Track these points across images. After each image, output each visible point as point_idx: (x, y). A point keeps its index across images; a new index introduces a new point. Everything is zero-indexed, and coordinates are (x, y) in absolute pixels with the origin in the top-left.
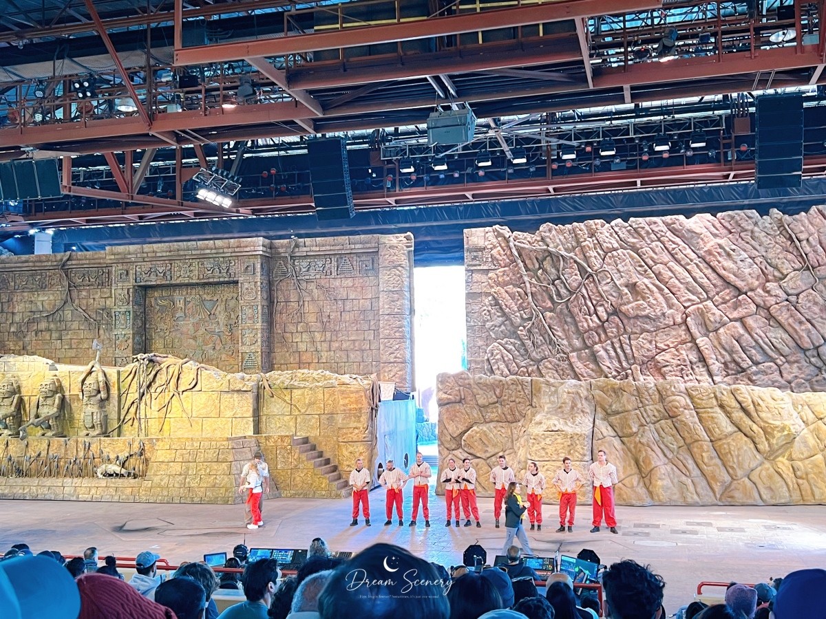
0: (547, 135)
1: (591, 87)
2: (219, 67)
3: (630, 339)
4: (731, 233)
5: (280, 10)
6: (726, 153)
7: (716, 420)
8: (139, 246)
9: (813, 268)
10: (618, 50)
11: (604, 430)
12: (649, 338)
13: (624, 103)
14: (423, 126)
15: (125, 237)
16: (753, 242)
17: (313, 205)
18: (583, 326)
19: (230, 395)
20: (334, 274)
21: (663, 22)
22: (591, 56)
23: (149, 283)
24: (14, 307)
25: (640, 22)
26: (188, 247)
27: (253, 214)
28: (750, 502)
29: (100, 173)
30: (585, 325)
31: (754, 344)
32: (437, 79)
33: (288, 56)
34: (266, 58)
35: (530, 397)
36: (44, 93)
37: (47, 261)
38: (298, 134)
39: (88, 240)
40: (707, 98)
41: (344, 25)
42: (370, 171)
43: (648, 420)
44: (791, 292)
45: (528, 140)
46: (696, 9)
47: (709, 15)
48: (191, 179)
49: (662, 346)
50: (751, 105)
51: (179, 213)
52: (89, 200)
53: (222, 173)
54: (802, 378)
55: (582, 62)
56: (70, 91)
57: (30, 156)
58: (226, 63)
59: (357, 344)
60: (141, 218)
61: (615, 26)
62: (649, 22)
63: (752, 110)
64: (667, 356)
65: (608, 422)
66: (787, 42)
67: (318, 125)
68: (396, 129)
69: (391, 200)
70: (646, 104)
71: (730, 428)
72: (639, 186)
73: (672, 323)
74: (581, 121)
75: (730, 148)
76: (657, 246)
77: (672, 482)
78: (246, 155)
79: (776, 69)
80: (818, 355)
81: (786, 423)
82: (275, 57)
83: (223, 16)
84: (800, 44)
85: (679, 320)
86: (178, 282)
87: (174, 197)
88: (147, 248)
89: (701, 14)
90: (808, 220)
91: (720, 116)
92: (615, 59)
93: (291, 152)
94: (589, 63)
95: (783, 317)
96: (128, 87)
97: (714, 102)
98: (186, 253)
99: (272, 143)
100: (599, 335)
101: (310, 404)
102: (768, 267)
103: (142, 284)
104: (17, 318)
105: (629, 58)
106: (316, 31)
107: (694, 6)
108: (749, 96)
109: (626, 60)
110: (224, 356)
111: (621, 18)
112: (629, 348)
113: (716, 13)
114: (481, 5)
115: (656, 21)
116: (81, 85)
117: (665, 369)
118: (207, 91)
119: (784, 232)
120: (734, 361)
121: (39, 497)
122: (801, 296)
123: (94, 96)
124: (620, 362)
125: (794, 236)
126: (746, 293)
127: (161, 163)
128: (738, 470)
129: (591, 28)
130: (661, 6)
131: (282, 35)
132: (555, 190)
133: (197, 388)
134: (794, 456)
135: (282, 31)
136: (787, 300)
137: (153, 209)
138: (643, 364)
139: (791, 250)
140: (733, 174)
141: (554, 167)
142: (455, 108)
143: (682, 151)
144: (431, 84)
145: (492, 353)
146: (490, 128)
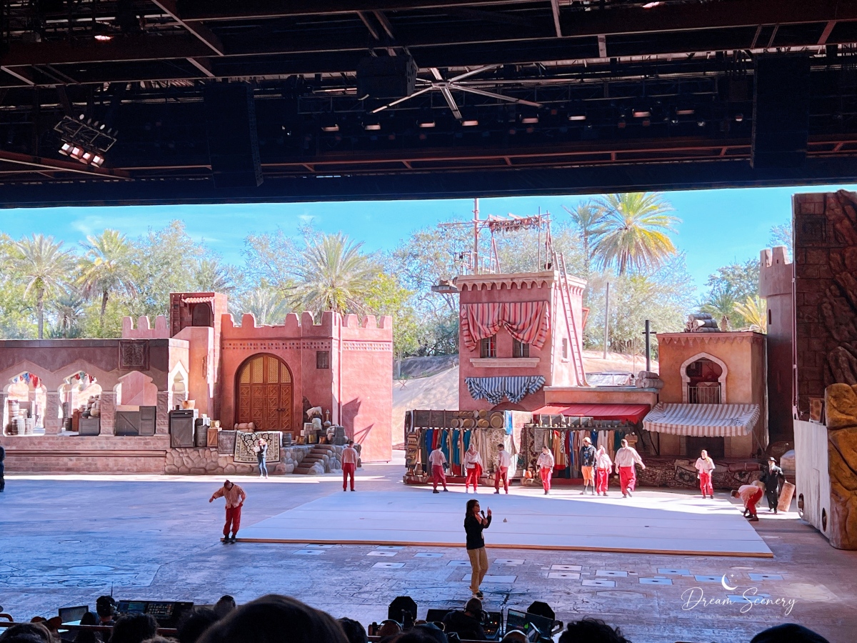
6: (718, 124)
13: (598, 56)
14: (351, 74)
17: (209, 167)
32: (372, 17)
38: (192, 77)
42: (283, 127)
51: (35, 172)
53: (93, 123)
63: (751, 72)
67: (218, 66)
68: (318, 76)
69: (308, 165)
70: (623, 60)
72: (613, 159)
75: (722, 117)
78: (123, 101)
79: (780, 24)
87: (29, 152)
91: (712, 78)
92: (588, 2)
93: (182, 100)
94: (558, 5)
97: (707, 60)
99: (158, 87)
108: (746, 54)
127: (13, 108)
132: (512, 160)
140: (725, 149)
141: (513, 132)
142: (392, 53)
143: (666, 119)
144: (362, 22)
145: (837, 360)
146: (435, 80)
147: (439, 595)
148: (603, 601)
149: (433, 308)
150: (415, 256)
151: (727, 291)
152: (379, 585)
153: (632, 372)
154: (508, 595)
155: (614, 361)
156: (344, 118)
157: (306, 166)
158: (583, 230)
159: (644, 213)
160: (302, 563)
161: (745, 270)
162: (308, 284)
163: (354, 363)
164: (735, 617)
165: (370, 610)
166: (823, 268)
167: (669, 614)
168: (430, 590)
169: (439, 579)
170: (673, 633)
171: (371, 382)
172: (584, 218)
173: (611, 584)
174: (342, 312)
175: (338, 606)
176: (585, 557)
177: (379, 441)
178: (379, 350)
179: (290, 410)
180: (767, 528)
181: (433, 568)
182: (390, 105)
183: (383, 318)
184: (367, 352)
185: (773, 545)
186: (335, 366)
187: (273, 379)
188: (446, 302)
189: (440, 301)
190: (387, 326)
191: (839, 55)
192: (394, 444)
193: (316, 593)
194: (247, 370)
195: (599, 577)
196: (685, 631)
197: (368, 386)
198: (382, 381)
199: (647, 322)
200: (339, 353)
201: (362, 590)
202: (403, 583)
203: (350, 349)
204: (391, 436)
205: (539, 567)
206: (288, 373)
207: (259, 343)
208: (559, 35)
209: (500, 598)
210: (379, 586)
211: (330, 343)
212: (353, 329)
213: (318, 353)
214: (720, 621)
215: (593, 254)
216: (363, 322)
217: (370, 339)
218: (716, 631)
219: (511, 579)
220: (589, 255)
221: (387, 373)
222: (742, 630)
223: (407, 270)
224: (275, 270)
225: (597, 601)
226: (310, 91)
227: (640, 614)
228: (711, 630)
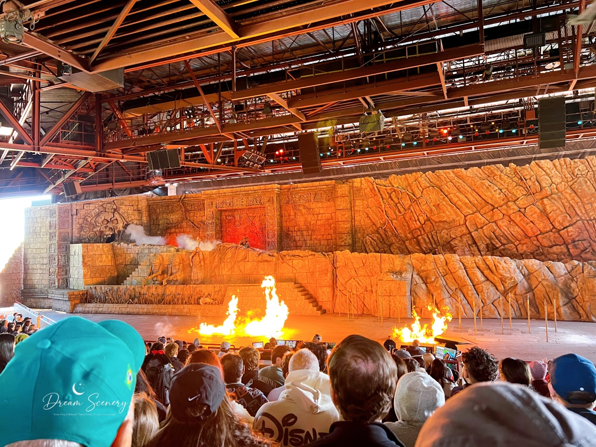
0: (423, 125)
1: (446, 98)
2: (254, 99)
3: (436, 233)
4: (489, 176)
5: (283, 69)
6: (521, 130)
7: (476, 274)
8: (217, 190)
9: (533, 194)
10: (460, 79)
11: (417, 280)
12: (447, 232)
13: (464, 106)
14: (357, 124)
15: (211, 186)
16: (500, 181)
17: (301, 166)
18: (412, 227)
19: (262, 263)
20: (312, 200)
21: (485, 62)
22: (446, 82)
23: (223, 209)
24: (159, 222)
25: (472, 63)
26: (240, 190)
27: (272, 172)
28: (493, 317)
29: (198, 155)
30: (413, 226)
31: (502, 234)
32: (364, 99)
33: (287, 92)
34: (277, 93)
35: (380, 263)
36: (171, 117)
37: (174, 199)
38: (293, 131)
39: (193, 188)
40: (511, 101)
41: (316, 75)
42: (330, 148)
43: (440, 275)
44: (521, 207)
45: (412, 128)
46: (503, 54)
47: (510, 56)
48: (242, 156)
49: (453, 236)
50: (536, 103)
51: (236, 173)
52: (193, 169)
53: (257, 152)
54: (529, 252)
55: (441, 86)
56: (183, 115)
57: (165, 148)
58: (257, 97)
59: (325, 236)
60: (218, 176)
61: (458, 66)
62: (477, 62)
63: (536, 106)
64: (456, 242)
65: (420, 276)
66: (555, 68)
67: (304, 126)
68: (343, 126)
69: (341, 163)
70: (476, 106)
71: (483, 279)
72: (473, 149)
73: (458, 224)
74: (441, 117)
75: (524, 127)
76: (450, 185)
77: (452, 307)
78: (268, 143)
79: (550, 84)
80: (537, 239)
81: (512, 275)
82: (281, 93)
83: (256, 74)
84: (562, 69)
85: (462, 223)
86: (236, 208)
87: (234, 166)
88: (221, 191)
89: (506, 57)
90: (530, 168)
91: (518, 110)
92: (459, 83)
93: (290, 141)
94: (445, 86)
95: (517, 220)
96: (211, 112)
97: (514, 103)
98: (240, 193)
99: (280, 137)
100: (420, 231)
101: (302, 268)
102: (509, 194)
103: (219, 209)
104: (161, 227)
105: (467, 82)
106: (302, 78)
107: (502, 53)
108: (534, 99)
109: (465, 83)
110: (259, 244)
111: (462, 62)
112: (436, 237)
113: (515, 56)
114: (386, 60)
115: (481, 62)
116: (188, 112)
117: (455, 248)
118: (248, 112)
119: (517, 175)
120: (492, 243)
121: (173, 314)
122: (527, 209)
123: (194, 117)
124: (432, 245)
125: (523, 177)
126: (497, 208)
127: (227, 149)
128: (487, 300)
129: (445, 68)
130: (484, 53)
131: (285, 81)
132: (427, 153)
133: (247, 260)
134: (517, 293)
135: (285, 79)
136: (519, 211)
137: (224, 172)
138: (444, 245)
139: (521, 184)
140: (525, 141)
143: (497, 130)
144: (361, 102)
145: (366, 242)
166: (361, 207)
191: (579, 94)
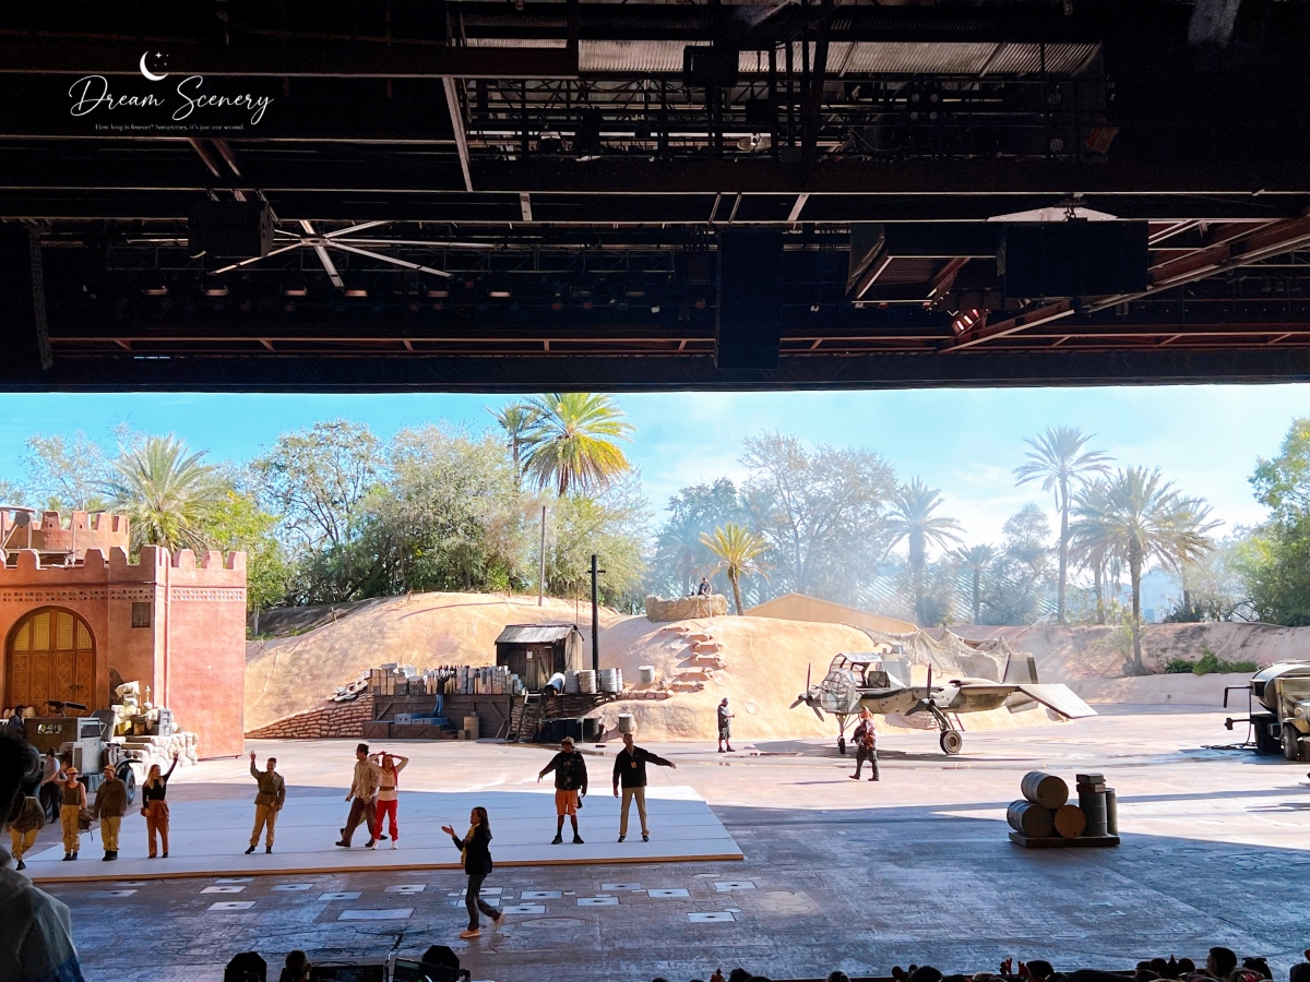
6: (675, 311)
21: (583, 100)
32: (210, 148)
50: (713, 240)
63: (714, 247)
72: (547, 349)
75: (680, 302)
84: (775, 158)
91: (668, 253)
132: (413, 345)
140: (684, 341)
141: (414, 308)
142: (240, 196)
143: (612, 301)
144: (196, 153)
146: (305, 235)
147: (304, 944)
148: (530, 934)
149: (306, 539)
150: (281, 468)
151: (692, 516)
152: (217, 935)
153: (575, 622)
154: (401, 936)
155: (552, 609)
156: (175, 278)
157: (120, 343)
158: (511, 437)
159: (590, 417)
160: (103, 911)
161: (714, 491)
162: (122, 507)
163: (189, 618)
164: (697, 943)
165: (203, 972)
167: (613, 945)
168: (291, 937)
169: (305, 920)
170: (618, 969)
171: (213, 645)
172: (514, 421)
173: (540, 910)
174: (172, 545)
175: (156, 969)
176: (507, 874)
177: (225, 729)
178: (227, 600)
179: (90, 689)
180: (738, 821)
181: (297, 905)
182: (242, 264)
183: (233, 555)
184: (207, 603)
185: (744, 842)
186: (159, 624)
187: (65, 642)
188: (326, 532)
189: (316, 529)
190: (239, 565)
191: (817, 232)
192: (247, 730)
193: (122, 953)
194: (24, 632)
195: (526, 901)
196: (633, 967)
197: (209, 650)
198: (230, 643)
199: (594, 557)
200: (166, 605)
201: (192, 943)
202: (251, 930)
203: (182, 599)
204: (242, 720)
205: (445, 894)
206: (88, 634)
207: (43, 591)
208: (470, 189)
209: (389, 941)
210: (217, 937)
211: (153, 591)
212: (188, 570)
213: (135, 605)
214: (677, 950)
215: (525, 470)
216: (203, 560)
217: (212, 584)
218: (672, 963)
219: (404, 913)
220: (521, 469)
221: (237, 632)
222: (704, 960)
223: (270, 487)
224: (72, 486)
225: (521, 934)
226: (125, 238)
227: (577, 948)
228: (666, 962)
